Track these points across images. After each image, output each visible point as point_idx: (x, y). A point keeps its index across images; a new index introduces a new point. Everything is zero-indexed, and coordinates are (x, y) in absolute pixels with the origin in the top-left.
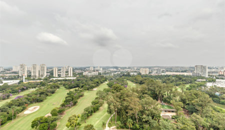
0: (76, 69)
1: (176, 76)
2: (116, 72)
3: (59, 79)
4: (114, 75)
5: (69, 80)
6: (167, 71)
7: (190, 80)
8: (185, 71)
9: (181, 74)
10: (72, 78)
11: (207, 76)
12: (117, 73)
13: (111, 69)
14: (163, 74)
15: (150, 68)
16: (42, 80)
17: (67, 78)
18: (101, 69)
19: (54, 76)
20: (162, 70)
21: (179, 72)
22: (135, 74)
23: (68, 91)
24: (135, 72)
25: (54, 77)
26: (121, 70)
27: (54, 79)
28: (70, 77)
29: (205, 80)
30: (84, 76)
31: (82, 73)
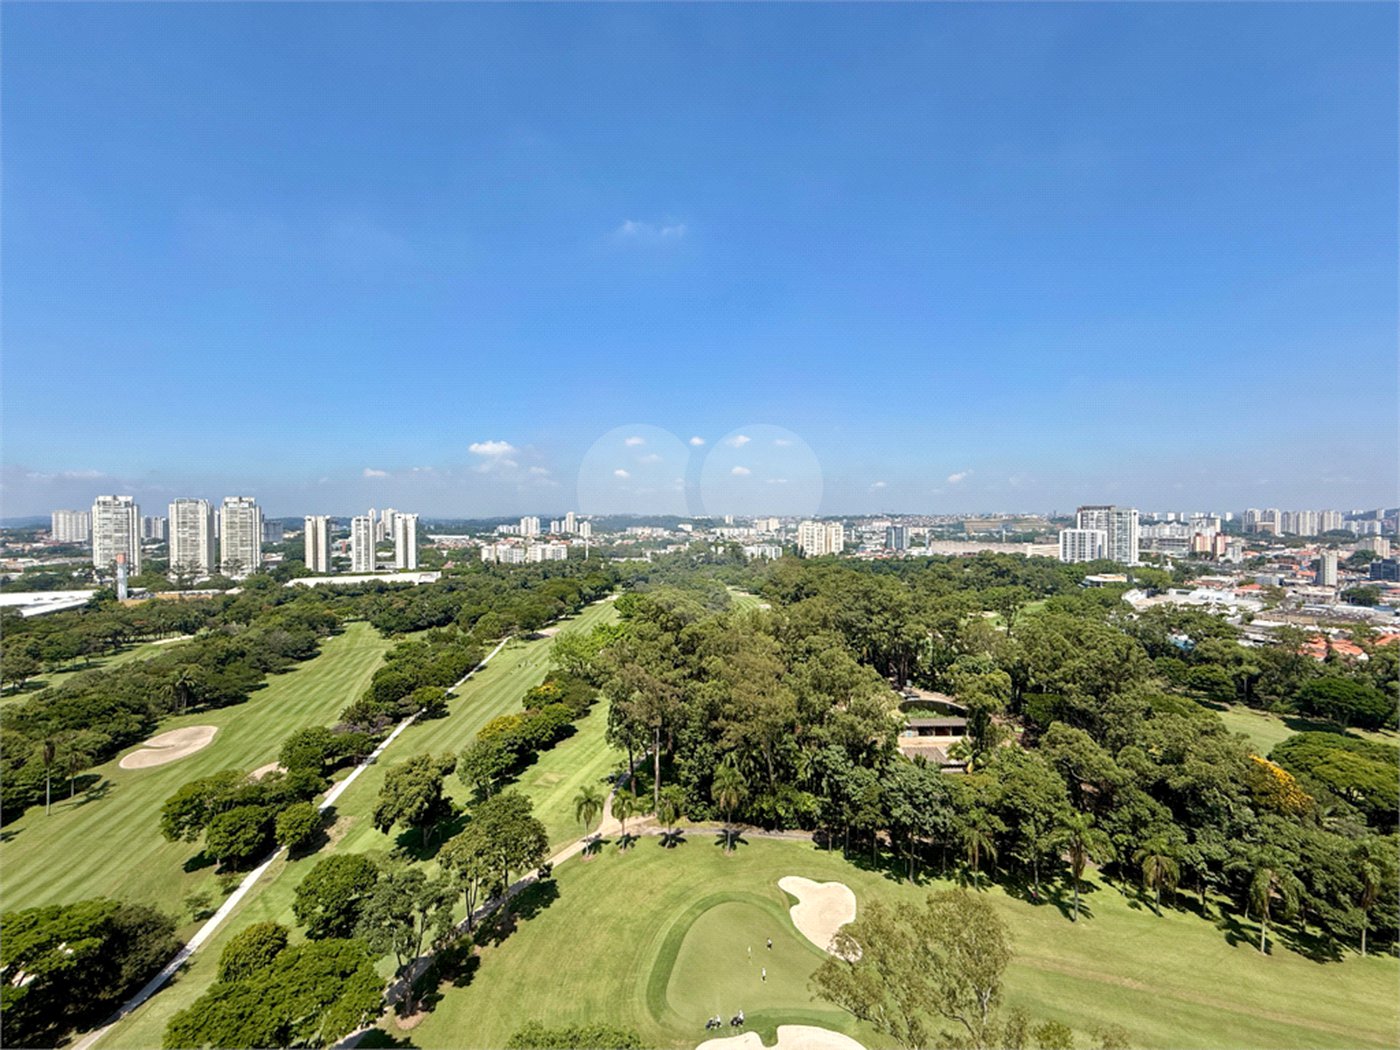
0: (441, 528)
1: (983, 560)
2: (666, 543)
3: (338, 580)
4: (656, 558)
5: (397, 588)
6: (939, 537)
7: (1050, 580)
8: (1030, 538)
9: (1010, 549)
10: (416, 578)
11: (1134, 560)
12: (671, 549)
13: (639, 531)
14: (915, 552)
15: (850, 523)
16: (235, 591)
17: (387, 579)
18: (585, 530)
19: (309, 564)
20: (911, 532)
21: (999, 541)
22: (772, 552)
23: (390, 645)
24: (771, 542)
25: (310, 574)
26: (698, 536)
27: (311, 582)
28: (405, 570)
29: (1124, 580)
30: (487, 567)
31: (478, 549)
